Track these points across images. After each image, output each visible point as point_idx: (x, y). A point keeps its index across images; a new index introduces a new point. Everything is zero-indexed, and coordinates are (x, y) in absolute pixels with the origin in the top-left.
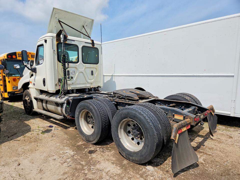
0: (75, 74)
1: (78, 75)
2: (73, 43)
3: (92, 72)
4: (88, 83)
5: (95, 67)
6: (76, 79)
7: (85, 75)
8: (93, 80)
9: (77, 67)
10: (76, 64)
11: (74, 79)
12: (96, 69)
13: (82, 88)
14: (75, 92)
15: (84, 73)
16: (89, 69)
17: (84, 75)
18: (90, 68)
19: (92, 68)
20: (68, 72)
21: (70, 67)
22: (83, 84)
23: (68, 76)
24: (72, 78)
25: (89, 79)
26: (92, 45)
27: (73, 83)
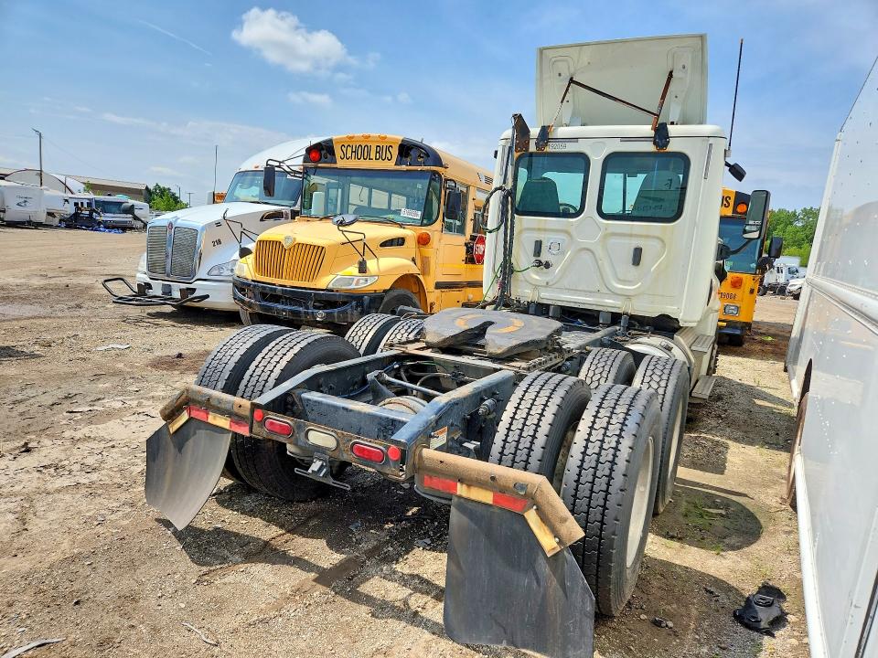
0: (564, 253)
1: (571, 260)
2: (571, 148)
3: (638, 252)
4: (614, 294)
5: (657, 234)
6: (564, 271)
7: (600, 262)
8: (637, 286)
9: (571, 230)
10: (570, 220)
11: (556, 270)
12: (663, 241)
14: (550, 315)
15: (599, 252)
16: (626, 241)
17: (596, 260)
18: (631, 235)
19: (641, 236)
20: (538, 245)
21: (545, 230)
22: (590, 293)
23: (534, 259)
24: (547, 265)
25: (619, 280)
26: (655, 143)
27: (547, 283)
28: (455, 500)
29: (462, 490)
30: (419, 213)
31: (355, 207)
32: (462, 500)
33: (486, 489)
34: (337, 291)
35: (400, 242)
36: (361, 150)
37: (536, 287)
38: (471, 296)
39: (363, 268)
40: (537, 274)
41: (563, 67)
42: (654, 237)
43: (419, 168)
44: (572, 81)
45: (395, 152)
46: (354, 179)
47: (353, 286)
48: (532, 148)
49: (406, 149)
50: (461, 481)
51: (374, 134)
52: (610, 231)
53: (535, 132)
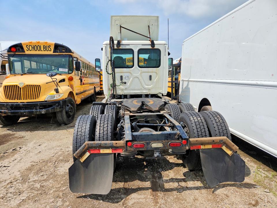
0: (130, 79)
1: (132, 81)
2: (128, 47)
3: (150, 76)
4: (145, 89)
6: (131, 83)
7: (141, 81)
8: (151, 86)
9: (131, 72)
10: (130, 69)
11: (128, 84)
12: (157, 73)
13: (137, 94)
14: (128, 97)
15: (140, 78)
16: (147, 74)
17: (139, 80)
18: (148, 72)
19: (151, 72)
20: (121, 77)
21: (123, 72)
22: (139, 90)
23: (121, 82)
24: (125, 83)
25: (146, 85)
26: (151, 46)
27: (126, 88)
28: (200, 150)
29: (202, 147)
30: (67, 69)
31: (27, 69)
32: (202, 150)
33: (210, 145)
34: (49, 101)
35: (63, 80)
36: (36, 47)
37: (122, 90)
38: (83, 96)
39: (57, 91)
40: (122, 86)
41: (117, 22)
42: (154, 72)
43: (64, 54)
44: (121, 27)
45: (52, 48)
46: (25, 58)
47: (55, 99)
48: (115, 47)
49: (57, 47)
50: (202, 145)
51: (42, 41)
52: (142, 71)
53: (116, 42)
